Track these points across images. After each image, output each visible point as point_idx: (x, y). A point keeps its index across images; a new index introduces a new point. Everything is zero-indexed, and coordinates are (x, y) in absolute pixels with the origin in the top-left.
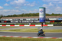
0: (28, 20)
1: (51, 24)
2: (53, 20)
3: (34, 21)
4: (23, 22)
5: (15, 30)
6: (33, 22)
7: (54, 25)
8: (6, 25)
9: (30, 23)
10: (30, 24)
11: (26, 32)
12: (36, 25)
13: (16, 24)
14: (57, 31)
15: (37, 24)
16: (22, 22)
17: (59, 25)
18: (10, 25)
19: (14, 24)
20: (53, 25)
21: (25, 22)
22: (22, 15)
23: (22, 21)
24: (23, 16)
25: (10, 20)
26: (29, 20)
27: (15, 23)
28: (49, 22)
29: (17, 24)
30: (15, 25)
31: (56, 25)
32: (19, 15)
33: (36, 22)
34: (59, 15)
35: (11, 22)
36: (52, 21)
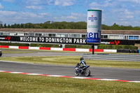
0: (59, 36)
1: (111, 48)
2: (117, 40)
3: (73, 39)
4: (48, 42)
5: (30, 59)
6: (71, 41)
7: (118, 51)
8: (10, 47)
9: (63, 43)
10: (64, 45)
11: (56, 64)
12: (77, 50)
13: (32, 45)
14: (126, 65)
15: (79, 47)
16: (45, 41)
17: (130, 52)
18: (17, 47)
19: (28, 45)
20: (115, 51)
21: (53, 40)
22: (46, 26)
23: (45, 38)
24: (47, 28)
25: (18, 35)
26: (63, 36)
27: (30, 43)
28: (106, 43)
29: (35, 45)
30: (30, 48)
31: (123, 51)
32: (38, 24)
33: (78, 41)
34: (130, 28)
35: (21, 39)
36: (113, 42)
